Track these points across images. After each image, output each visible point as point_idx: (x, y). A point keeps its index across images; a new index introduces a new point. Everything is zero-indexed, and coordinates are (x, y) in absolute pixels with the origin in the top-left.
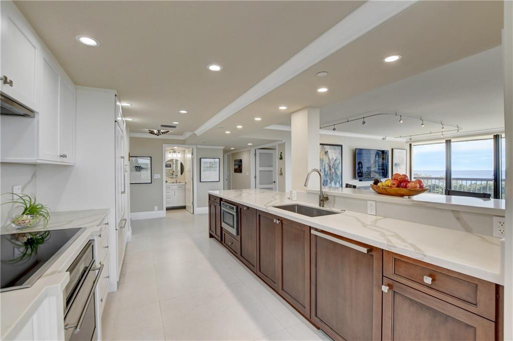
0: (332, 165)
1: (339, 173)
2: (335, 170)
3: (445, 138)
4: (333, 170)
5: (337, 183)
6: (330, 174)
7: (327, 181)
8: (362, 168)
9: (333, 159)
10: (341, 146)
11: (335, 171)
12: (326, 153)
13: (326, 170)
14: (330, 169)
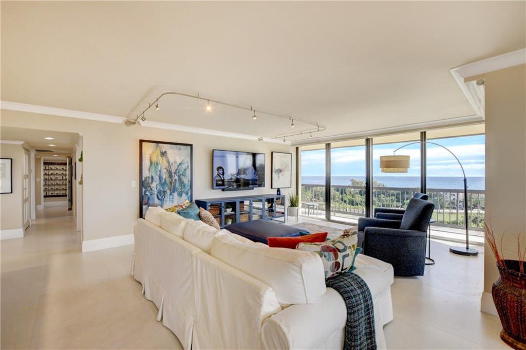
0: (173, 171)
1: (186, 181)
2: (179, 176)
3: (325, 141)
4: (176, 178)
5: (184, 195)
6: (171, 183)
7: (165, 192)
8: (223, 174)
9: (175, 162)
10: (191, 146)
11: (180, 179)
12: (163, 154)
13: (164, 177)
14: (171, 176)
